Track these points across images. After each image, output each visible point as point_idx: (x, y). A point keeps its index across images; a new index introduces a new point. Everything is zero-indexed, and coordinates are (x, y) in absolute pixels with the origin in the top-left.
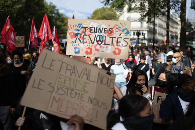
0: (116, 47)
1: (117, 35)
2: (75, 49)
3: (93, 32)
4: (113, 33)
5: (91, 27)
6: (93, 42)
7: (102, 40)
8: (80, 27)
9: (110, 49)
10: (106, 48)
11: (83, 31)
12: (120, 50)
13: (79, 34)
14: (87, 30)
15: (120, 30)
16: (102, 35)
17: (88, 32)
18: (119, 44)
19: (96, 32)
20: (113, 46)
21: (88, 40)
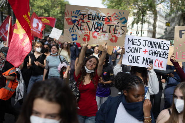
0: (113, 34)
1: (115, 23)
2: (72, 35)
3: (91, 20)
4: (111, 21)
5: (90, 14)
6: (91, 29)
7: (99, 28)
8: (77, 14)
9: (107, 37)
10: (103, 36)
11: (81, 18)
12: (116, 38)
13: (77, 20)
14: (86, 17)
15: (118, 19)
16: (100, 23)
17: (86, 20)
18: (116, 32)
19: (94, 20)
20: (110, 34)
21: (86, 27)
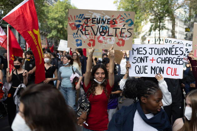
0: (120, 38)
1: (121, 26)
2: (77, 41)
3: (95, 23)
4: (117, 23)
5: (94, 17)
6: (96, 34)
7: (105, 31)
8: (81, 18)
9: (114, 41)
10: (109, 40)
11: (85, 22)
12: (123, 41)
13: (81, 25)
14: (90, 20)
15: (124, 21)
16: (105, 26)
17: (90, 24)
18: (123, 35)
19: (99, 23)
20: (116, 37)
21: (91, 31)
